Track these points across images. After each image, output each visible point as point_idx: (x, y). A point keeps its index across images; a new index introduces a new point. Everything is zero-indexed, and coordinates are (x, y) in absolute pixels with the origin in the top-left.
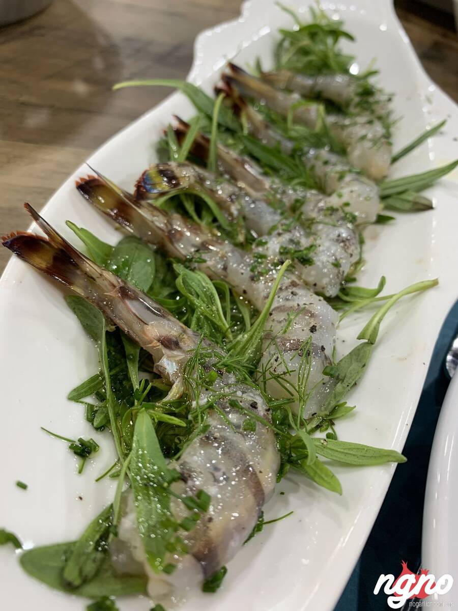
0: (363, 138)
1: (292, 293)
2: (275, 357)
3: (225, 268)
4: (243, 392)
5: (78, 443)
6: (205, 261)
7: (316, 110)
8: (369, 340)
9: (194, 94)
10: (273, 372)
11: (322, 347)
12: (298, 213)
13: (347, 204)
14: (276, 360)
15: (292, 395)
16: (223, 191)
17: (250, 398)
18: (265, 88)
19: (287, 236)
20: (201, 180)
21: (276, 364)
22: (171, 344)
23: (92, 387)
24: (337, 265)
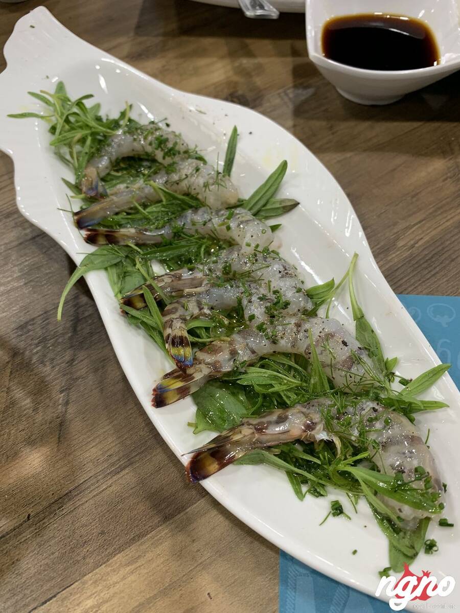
1: (305, 331)
3: (253, 352)
4: (363, 409)
5: (334, 511)
11: (359, 348)
13: (257, 246)
14: (351, 377)
17: (368, 409)
19: (255, 299)
24: (299, 290)
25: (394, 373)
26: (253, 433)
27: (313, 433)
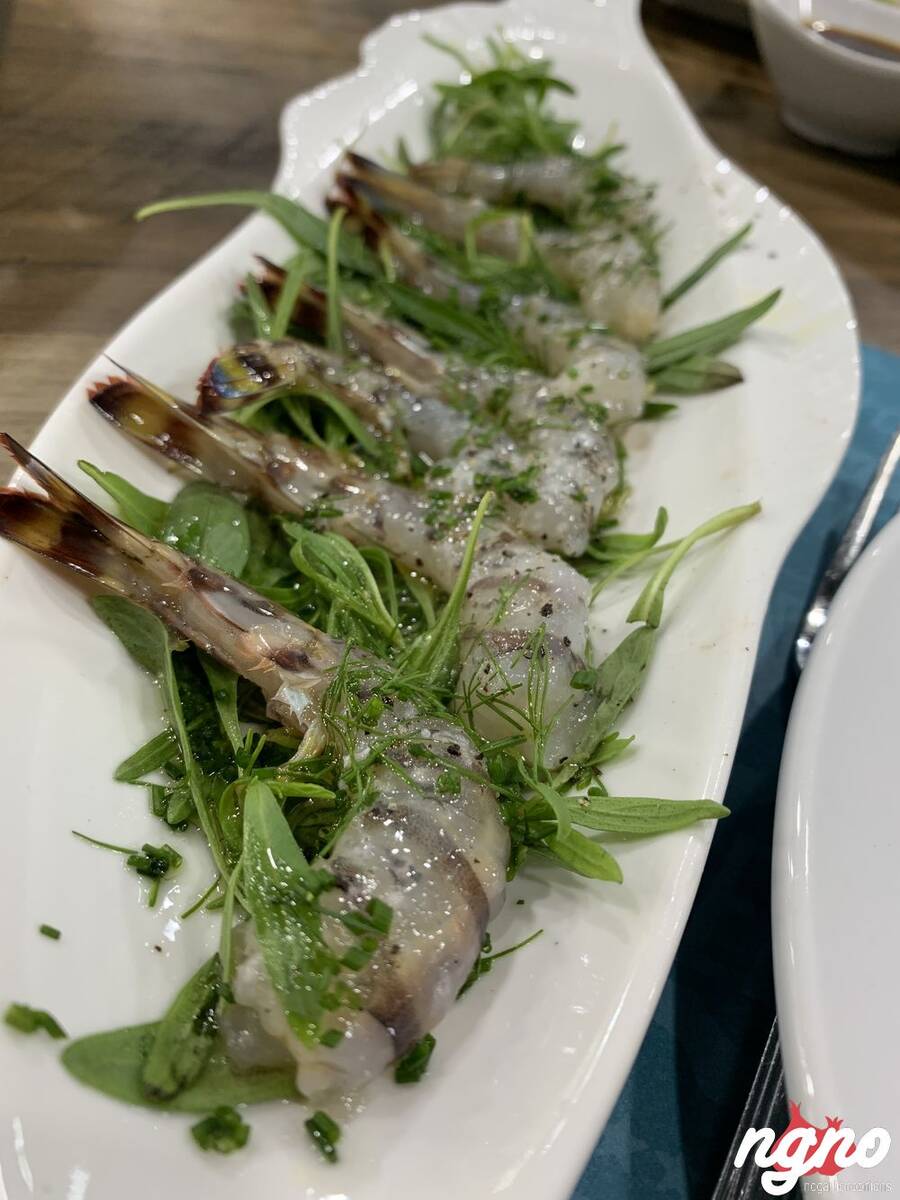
0: (607, 267)
1: (504, 553)
2: (483, 667)
3: (379, 523)
4: (433, 731)
5: (142, 854)
6: (340, 513)
7: (518, 226)
8: (649, 622)
9: (289, 215)
10: (484, 693)
11: (566, 638)
12: (501, 413)
13: (588, 389)
14: (486, 672)
15: (521, 729)
16: (361, 384)
18: (420, 193)
19: (486, 456)
20: (318, 369)
21: (486, 678)
22: (293, 662)
23: (157, 755)
24: (579, 497)
25: (598, 773)
27: (283, 674)
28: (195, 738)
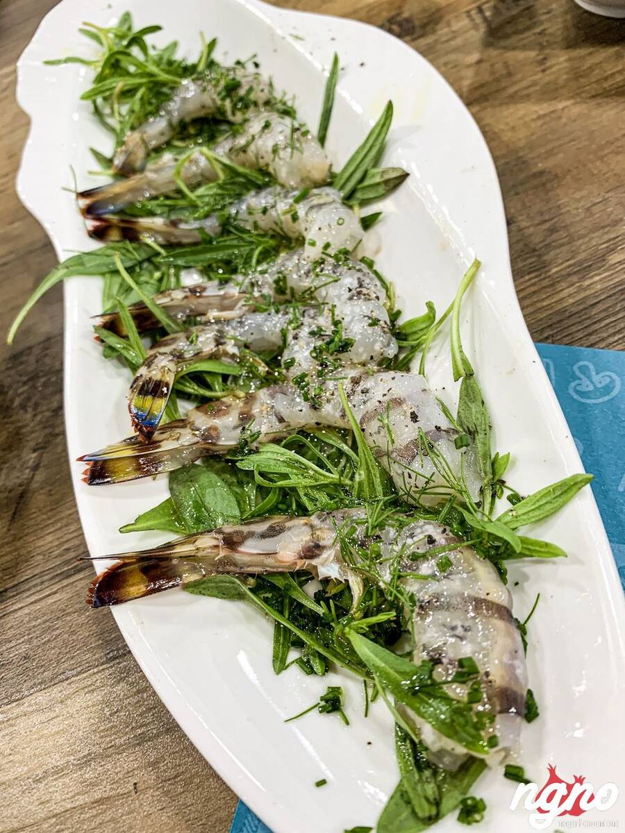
1: (363, 393)
2: (406, 475)
3: (281, 419)
4: (412, 536)
5: (323, 703)
8: (467, 376)
10: (417, 489)
11: (436, 427)
13: (327, 246)
14: (410, 477)
15: (450, 494)
19: (305, 332)
21: (412, 481)
22: (313, 552)
23: (285, 641)
24: (375, 323)
25: (503, 482)
26: (216, 547)
27: (314, 562)
28: (293, 619)
